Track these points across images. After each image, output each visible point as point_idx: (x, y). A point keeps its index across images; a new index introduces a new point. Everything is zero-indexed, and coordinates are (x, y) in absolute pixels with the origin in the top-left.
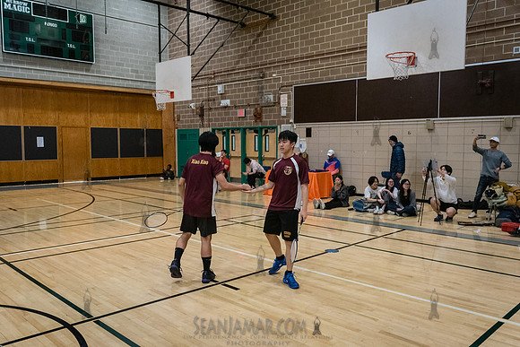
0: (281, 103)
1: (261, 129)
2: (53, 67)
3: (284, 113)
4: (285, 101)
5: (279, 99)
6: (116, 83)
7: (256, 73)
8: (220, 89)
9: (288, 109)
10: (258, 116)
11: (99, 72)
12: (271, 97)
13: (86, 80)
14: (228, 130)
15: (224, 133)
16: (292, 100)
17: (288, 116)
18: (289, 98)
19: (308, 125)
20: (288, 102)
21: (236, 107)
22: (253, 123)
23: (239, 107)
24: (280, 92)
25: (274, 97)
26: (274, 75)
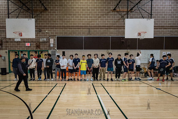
0: (50, 42)
1: (39, 51)
3: (52, 46)
4: (52, 41)
5: (49, 40)
9: (54, 44)
10: (38, 46)
12: (45, 39)
14: (19, 51)
15: (16, 53)
16: (56, 41)
17: (54, 47)
18: (54, 40)
19: (64, 50)
20: (54, 42)
21: (24, 42)
22: (35, 49)
23: (26, 42)
24: (50, 38)
25: (47, 39)
26: (46, 31)
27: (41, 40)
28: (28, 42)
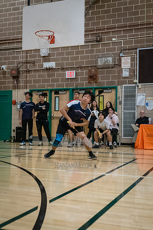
0: (122, 65)
1: (95, 89)
3: (126, 74)
4: (126, 63)
5: (120, 60)
9: (132, 71)
10: (93, 78)
12: (110, 59)
14: (51, 91)
17: (131, 76)
18: (133, 60)
20: (131, 64)
21: (63, 69)
22: (85, 84)
23: (68, 69)
24: (121, 55)
25: (114, 60)
26: (113, 39)
27: (100, 62)
28: (72, 69)
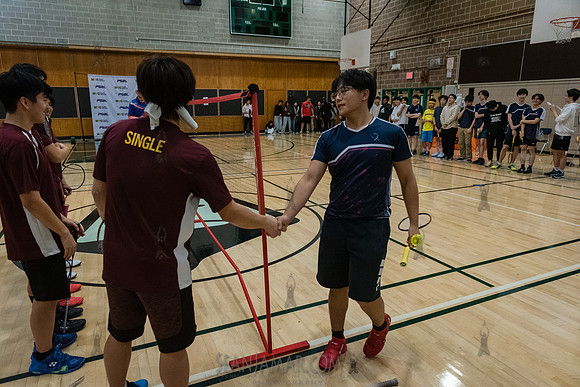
0: (448, 66)
1: (427, 89)
2: (263, 43)
3: (449, 75)
4: (450, 63)
5: (446, 62)
6: (307, 53)
7: (426, 39)
8: (392, 54)
9: (454, 71)
10: (425, 78)
11: (294, 45)
12: (439, 60)
13: (285, 52)
14: (397, 90)
15: (393, 94)
16: (458, 62)
17: (453, 77)
18: (455, 60)
19: (471, 85)
20: (454, 65)
21: (405, 70)
22: (420, 84)
23: (408, 70)
24: (447, 55)
25: (442, 60)
26: (443, 40)
27: (431, 64)
28: (411, 70)
